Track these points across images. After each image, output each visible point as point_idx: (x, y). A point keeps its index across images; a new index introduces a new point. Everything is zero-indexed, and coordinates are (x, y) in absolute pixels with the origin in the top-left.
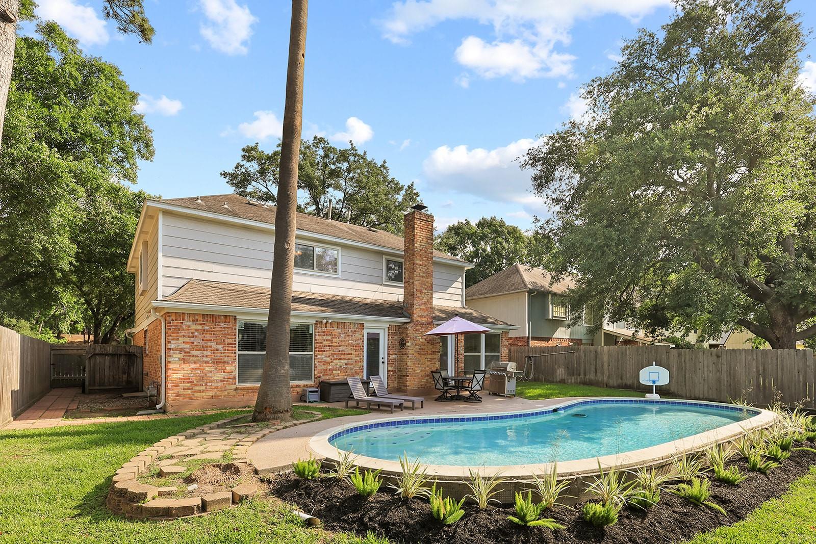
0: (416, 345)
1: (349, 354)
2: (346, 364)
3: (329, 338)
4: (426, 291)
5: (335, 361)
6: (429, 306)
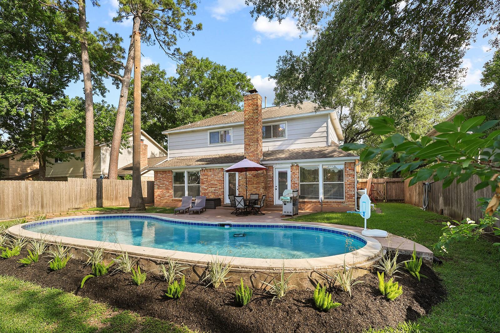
1: (216, 185)
2: (215, 190)
3: (206, 177)
4: (252, 144)
5: (209, 189)
6: (255, 153)
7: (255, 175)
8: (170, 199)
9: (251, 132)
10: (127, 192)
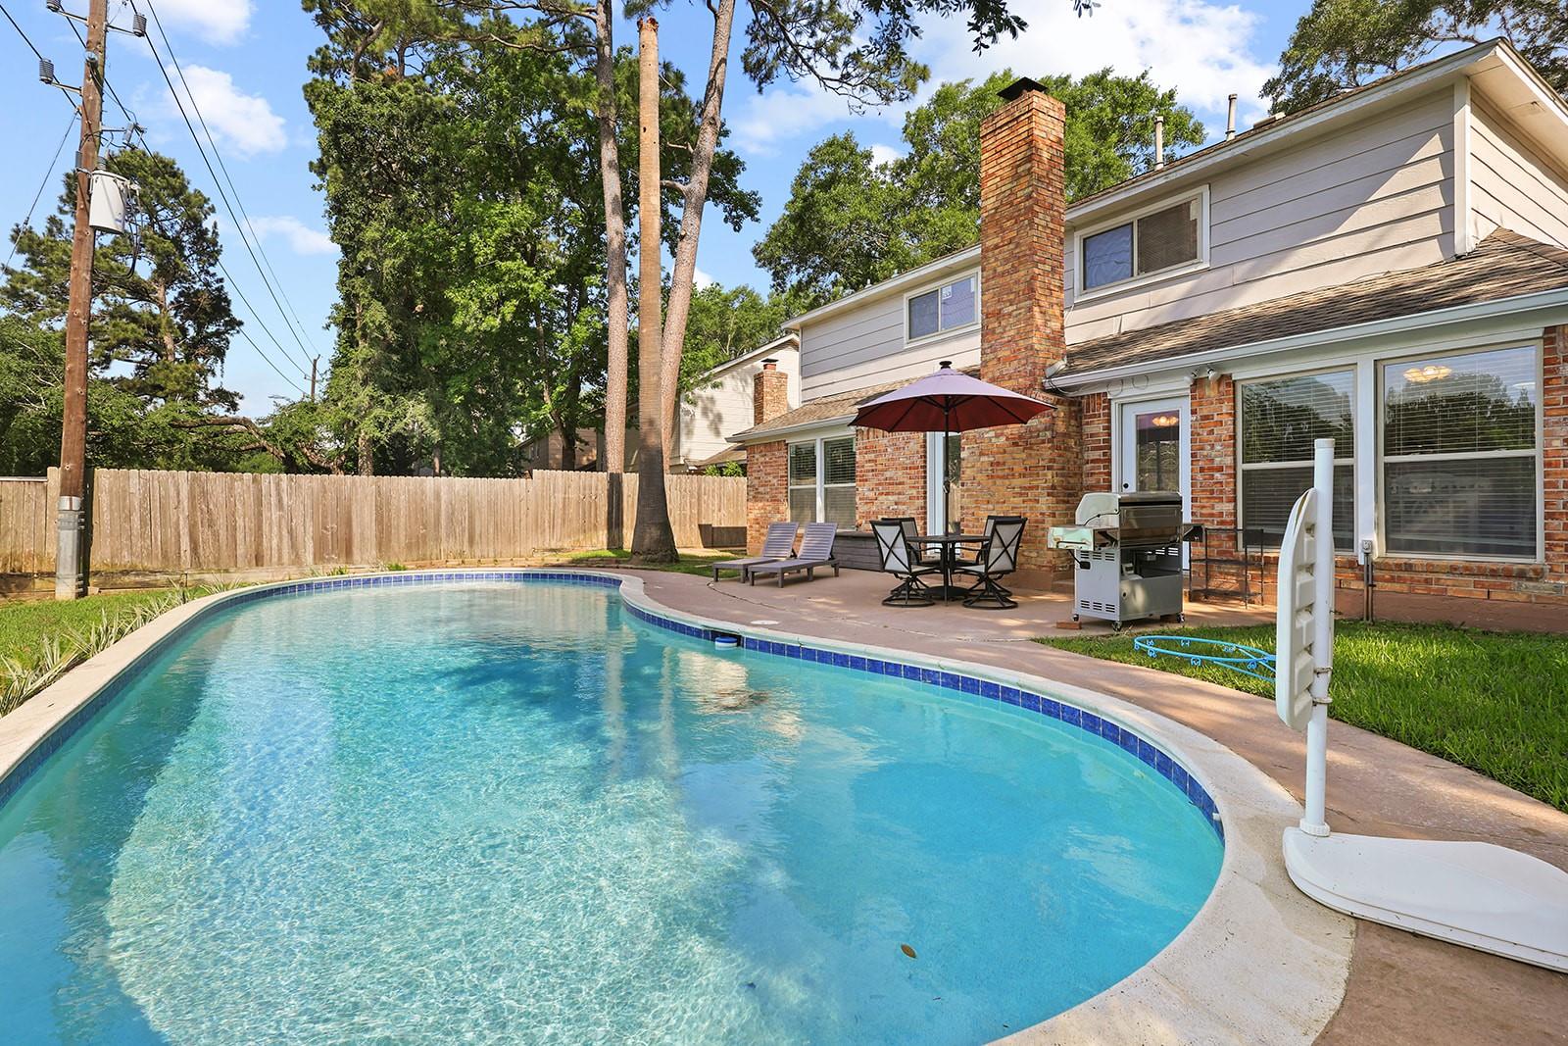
1: (900, 484)
3: (872, 456)
4: (1011, 308)
5: (880, 498)
6: (1021, 343)
9: (1007, 261)
10: (695, 511)
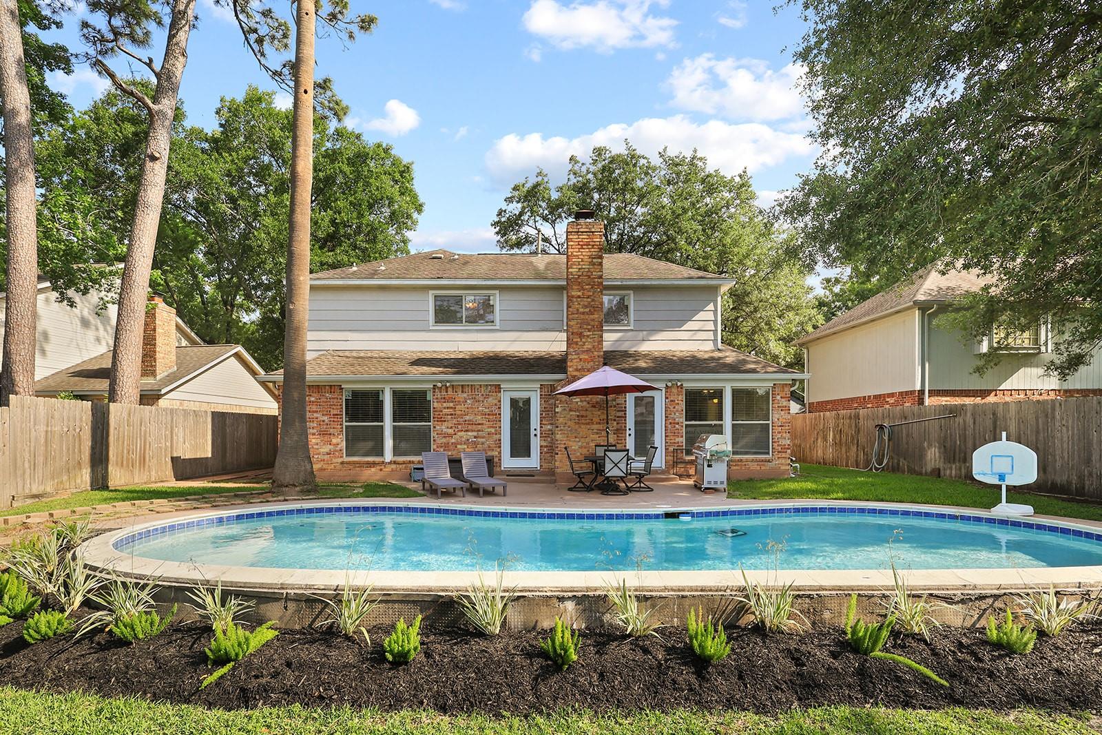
0: (570, 410)
1: (479, 424)
2: (475, 437)
3: (451, 405)
4: (588, 333)
6: (596, 353)
7: (597, 403)
8: (334, 460)
9: (586, 307)
